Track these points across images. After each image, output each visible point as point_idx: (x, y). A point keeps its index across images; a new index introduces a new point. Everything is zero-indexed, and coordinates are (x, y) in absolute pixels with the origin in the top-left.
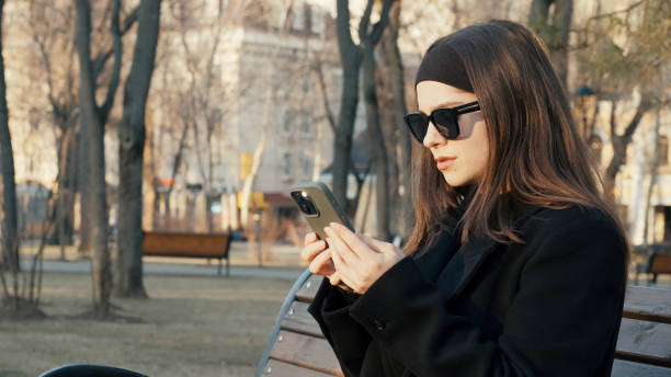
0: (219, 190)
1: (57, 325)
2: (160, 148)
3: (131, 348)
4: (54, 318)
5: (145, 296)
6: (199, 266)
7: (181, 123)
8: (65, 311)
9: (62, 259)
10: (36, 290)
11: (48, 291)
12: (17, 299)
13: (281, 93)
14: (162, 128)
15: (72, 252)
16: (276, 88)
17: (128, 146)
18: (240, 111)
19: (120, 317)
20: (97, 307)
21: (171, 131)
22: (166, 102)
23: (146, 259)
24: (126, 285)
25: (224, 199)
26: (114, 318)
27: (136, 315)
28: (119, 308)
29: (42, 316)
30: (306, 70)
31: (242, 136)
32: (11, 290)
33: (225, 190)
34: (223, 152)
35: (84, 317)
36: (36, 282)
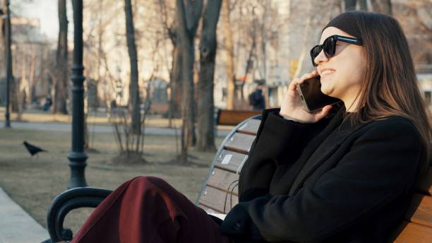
0: (277, 84)
1: (153, 168)
2: (237, 57)
3: (194, 182)
4: (152, 163)
5: (215, 151)
7: (251, 40)
8: (161, 159)
9: (170, 127)
10: (140, 146)
11: (148, 146)
12: (129, 152)
13: (315, 21)
14: (239, 44)
15: (178, 123)
16: (312, 18)
17: (205, 54)
18: (289, 33)
19: (194, 164)
20: (179, 157)
21: (244, 46)
22: (241, 27)
23: (220, 127)
24: (204, 143)
25: (280, 90)
26: (190, 164)
27: (204, 163)
28: (196, 158)
29: (144, 162)
30: (331, 6)
31: (291, 49)
32: (124, 146)
33: (280, 83)
34: (279, 59)
35: (172, 163)
36: (141, 142)
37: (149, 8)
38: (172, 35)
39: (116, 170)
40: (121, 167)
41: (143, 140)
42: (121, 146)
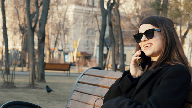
1: (19, 90)
2: (51, 39)
3: (40, 96)
4: (18, 88)
5: (45, 82)
6: (61, 73)
7: (57, 32)
8: (22, 86)
9: (22, 71)
10: (13, 80)
11: (17, 80)
12: (8, 83)
13: (85, 23)
14: (51, 33)
15: (25, 69)
16: (84, 22)
17: (40, 38)
18: (74, 29)
19: (38, 88)
20: (31, 85)
21: (54, 34)
22: (53, 26)
23: (45, 71)
24: (40, 78)
25: (69, 54)
26: (36, 88)
27: (42, 87)
28: (38, 85)
29: (15, 87)
30: (93, 17)
31: (74, 36)
33: (69, 51)
34: (69, 40)
35: (27, 87)
37: (11, 17)
38: (22, 30)
39: (3, 91)
40: (5, 89)
41: (14, 77)
42: (5, 80)
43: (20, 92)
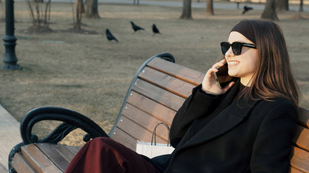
1: (57, 35)
4: (56, 31)
11: (53, 13)
19: (86, 31)
24: (90, 12)
26: (82, 32)
29: (50, 30)
36: (48, 9)
39: (32, 39)
40: (34, 35)
41: (50, 9)
42: (33, 15)
43: (57, 39)
